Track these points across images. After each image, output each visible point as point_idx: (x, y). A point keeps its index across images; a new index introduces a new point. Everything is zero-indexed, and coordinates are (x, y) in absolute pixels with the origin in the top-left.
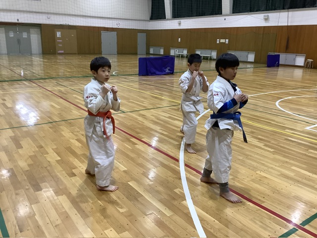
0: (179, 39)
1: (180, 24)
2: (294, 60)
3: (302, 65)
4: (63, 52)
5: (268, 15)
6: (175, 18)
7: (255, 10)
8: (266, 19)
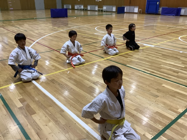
3: (137, 12)
4: (12, 9)
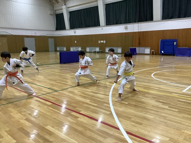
0: (76, 41)
1: (75, 32)
2: (144, 50)
3: (149, 53)
5: (127, 26)
6: (72, 29)
7: (119, 23)
8: (126, 28)
